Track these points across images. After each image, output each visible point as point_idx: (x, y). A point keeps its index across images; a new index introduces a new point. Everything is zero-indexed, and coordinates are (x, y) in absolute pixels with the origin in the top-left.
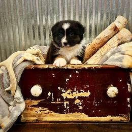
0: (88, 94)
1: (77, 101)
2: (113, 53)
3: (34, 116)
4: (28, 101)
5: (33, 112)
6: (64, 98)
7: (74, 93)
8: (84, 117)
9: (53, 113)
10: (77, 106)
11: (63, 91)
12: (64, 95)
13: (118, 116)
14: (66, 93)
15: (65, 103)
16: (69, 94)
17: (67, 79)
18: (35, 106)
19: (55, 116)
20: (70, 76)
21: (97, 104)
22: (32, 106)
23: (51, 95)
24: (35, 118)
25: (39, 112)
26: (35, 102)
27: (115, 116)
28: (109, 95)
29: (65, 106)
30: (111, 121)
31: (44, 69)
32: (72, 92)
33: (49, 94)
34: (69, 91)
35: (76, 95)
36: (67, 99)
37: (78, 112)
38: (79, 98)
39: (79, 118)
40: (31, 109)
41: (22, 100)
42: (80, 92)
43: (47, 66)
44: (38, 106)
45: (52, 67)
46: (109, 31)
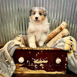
0: (47, 62)
1: (41, 65)
2: (60, 42)
3: (20, 71)
4: (17, 64)
5: (20, 70)
6: (35, 63)
7: (40, 61)
8: (44, 72)
9: (29, 70)
10: (41, 67)
11: (34, 60)
12: (35, 62)
13: (60, 71)
14: (36, 61)
15: (35, 66)
16: (37, 61)
17: (37, 55)
18: (21, 67)
19: (30, 71)
20: (38, 53)
21: (51, 66)
22: (19, 67)
23: (28, 62)
24: (21, 72)
25: (23, 70)
26: (21, 65)
27: (59, 72)
28: (57, 63)
29: (35, 67)
30: (57, 74)
31: (25, 50)
32: (39, 61)
33: (28, 61)
34: (37, 60)
35: (41, 62)
36: (36, 64)
37: (41, 70)
38: (42, 63)
39: (42, 73)
40: (19, 68)
41: (14, 64)
42: (43, 61)
43: (27, 48)
44: (22, 67)
45: (29, 49)
46: (58, 30)
